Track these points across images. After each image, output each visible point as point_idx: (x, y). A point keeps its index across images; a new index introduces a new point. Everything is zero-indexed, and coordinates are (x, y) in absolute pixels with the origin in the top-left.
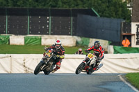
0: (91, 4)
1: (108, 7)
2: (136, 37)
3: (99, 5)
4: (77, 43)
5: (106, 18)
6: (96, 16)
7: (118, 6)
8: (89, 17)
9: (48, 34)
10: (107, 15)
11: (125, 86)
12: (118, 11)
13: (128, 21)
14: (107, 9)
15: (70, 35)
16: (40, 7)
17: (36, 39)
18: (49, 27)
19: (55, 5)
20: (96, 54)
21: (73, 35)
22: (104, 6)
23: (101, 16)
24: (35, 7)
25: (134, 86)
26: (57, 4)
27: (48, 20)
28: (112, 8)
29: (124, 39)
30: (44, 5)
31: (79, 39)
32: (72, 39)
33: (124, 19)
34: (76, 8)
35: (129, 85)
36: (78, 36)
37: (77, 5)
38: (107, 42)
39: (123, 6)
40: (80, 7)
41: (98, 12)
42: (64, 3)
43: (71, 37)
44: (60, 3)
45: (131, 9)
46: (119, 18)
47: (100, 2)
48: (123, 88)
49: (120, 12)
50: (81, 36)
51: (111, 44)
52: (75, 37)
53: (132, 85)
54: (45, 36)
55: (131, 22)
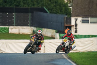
0: (43, 4)
1: (55, 6)
2: (75, 27)
3: (49, 5)
4: (34, 31)
5: (53, 14)
6: (47, 12)
7: (62, 6)
8: (42, 13)
9: (14, 26)
10: (55, 12)
11: (67, 62)
12: (62, 9)
13: (69, 16)
14: (54, 8)
15: (29, 26)
16: (8, 6)
17: (5, 29)
18: (14, 20)
19: (18, 5)
20: (69, 39)
21: (31, 26)
22: (52, 5)
23: (50, 13)
24: (4, 6)
25: (73, 62)
26: (19, 4)
27: (14, 15)
28: (58, 7)
29: (66, 29)
30: (11, 5)
31: (35, 29)
32: (30, 29)
33: (67, 15)
34: (33, 7)
35: (70, 61)
36: (34, 27)
37: (34, 5)
38: (55, 31)
39: (66, 5)
40: (36, 7)
41: (48, 10)
42: (25, 3)
43: (29, 27)
44: (22, 3)
45: (71, 7)
46: (63, 14)
47: (49, 2)
48: (66, 63)
49: (63, 10)
50: (36, 27)
51: (57, 32)
52: (32, 27)
53: (72, 61)
54: (12, 27)
55: (71, 17)
